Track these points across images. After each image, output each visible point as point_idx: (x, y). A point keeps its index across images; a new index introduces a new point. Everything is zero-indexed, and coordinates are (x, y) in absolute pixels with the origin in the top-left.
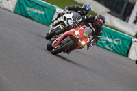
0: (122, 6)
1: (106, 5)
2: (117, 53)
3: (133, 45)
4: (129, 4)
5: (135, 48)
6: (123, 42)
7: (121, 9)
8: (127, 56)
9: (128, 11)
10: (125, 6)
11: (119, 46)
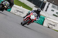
0: (41, 4)
1: (34, 3)
2: (39, 24)
3: (45, 20)
4: (43, 3)
6: (41, 19)
7: (40, 5)
8: (43, 25)
9: (43, 6)
11: (39, 21)
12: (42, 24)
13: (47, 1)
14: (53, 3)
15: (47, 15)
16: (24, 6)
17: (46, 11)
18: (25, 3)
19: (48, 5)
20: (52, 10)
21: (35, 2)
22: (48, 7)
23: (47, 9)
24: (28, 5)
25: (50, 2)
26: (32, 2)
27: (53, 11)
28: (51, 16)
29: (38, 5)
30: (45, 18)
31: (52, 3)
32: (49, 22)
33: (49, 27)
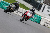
5: (42, 21)
6: (38, 19)
7: (38, 7)
9: (40, 7)
10: (39, 5)
11: (37, 20)
12: (39, 23)
13: (44, 3)
14: (49, 5)
15: (44, 15)
16: (24, 7)
17: (43, 11)
18: (24, 5)
19: (44, 6)
20: (47, 11)
21: (33, 3)
22: (44, 8)
23: (43, 10)
24: (27, 6)
25: (46, 4)
26: (31, 4)
27: (49, 11)
28: (47, 16)
29: (35, 6)
30: (42, 18)
31: (47, 4)
32: (45, 21)
33: (45, 26)
